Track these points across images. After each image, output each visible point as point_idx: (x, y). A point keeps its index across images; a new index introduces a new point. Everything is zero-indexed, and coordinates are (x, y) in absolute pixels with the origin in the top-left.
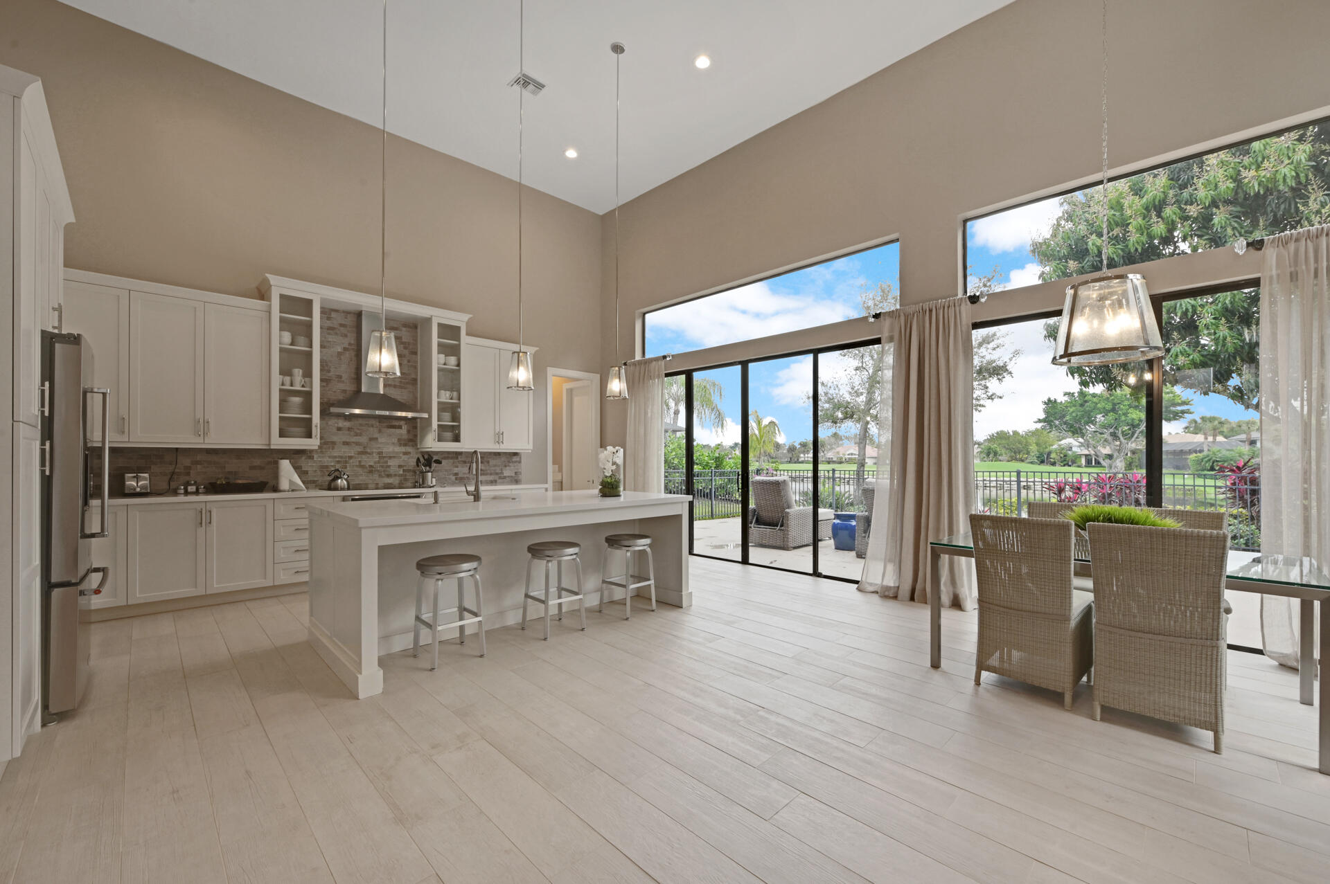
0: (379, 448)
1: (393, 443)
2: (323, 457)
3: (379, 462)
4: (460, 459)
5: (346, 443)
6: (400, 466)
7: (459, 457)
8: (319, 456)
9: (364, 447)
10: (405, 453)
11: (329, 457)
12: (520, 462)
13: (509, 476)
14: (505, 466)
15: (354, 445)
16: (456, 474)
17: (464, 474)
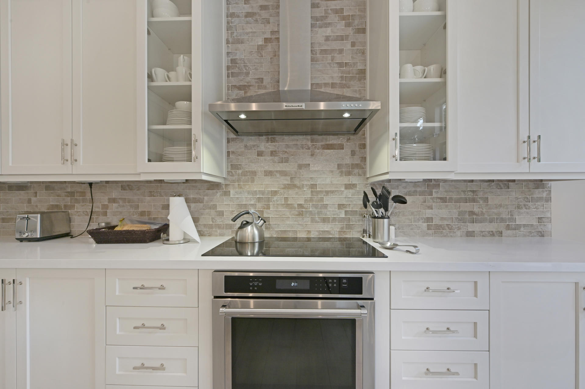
0: (311, 178)
1: (332, 172)
2: (240, 193)
3: (311, 200)
4: (435, 195)
5: (269, 173)
6: (340, 206)
7: (434, 190)
8: (236, 192)
9: (292, 178)
10: (349, 186)
11: (249, 192)
12: (548, 200)
13: (524, 226)
14: (519, 207)
15: (278, 175)
16: (429, 220)
17: (442, 219)
